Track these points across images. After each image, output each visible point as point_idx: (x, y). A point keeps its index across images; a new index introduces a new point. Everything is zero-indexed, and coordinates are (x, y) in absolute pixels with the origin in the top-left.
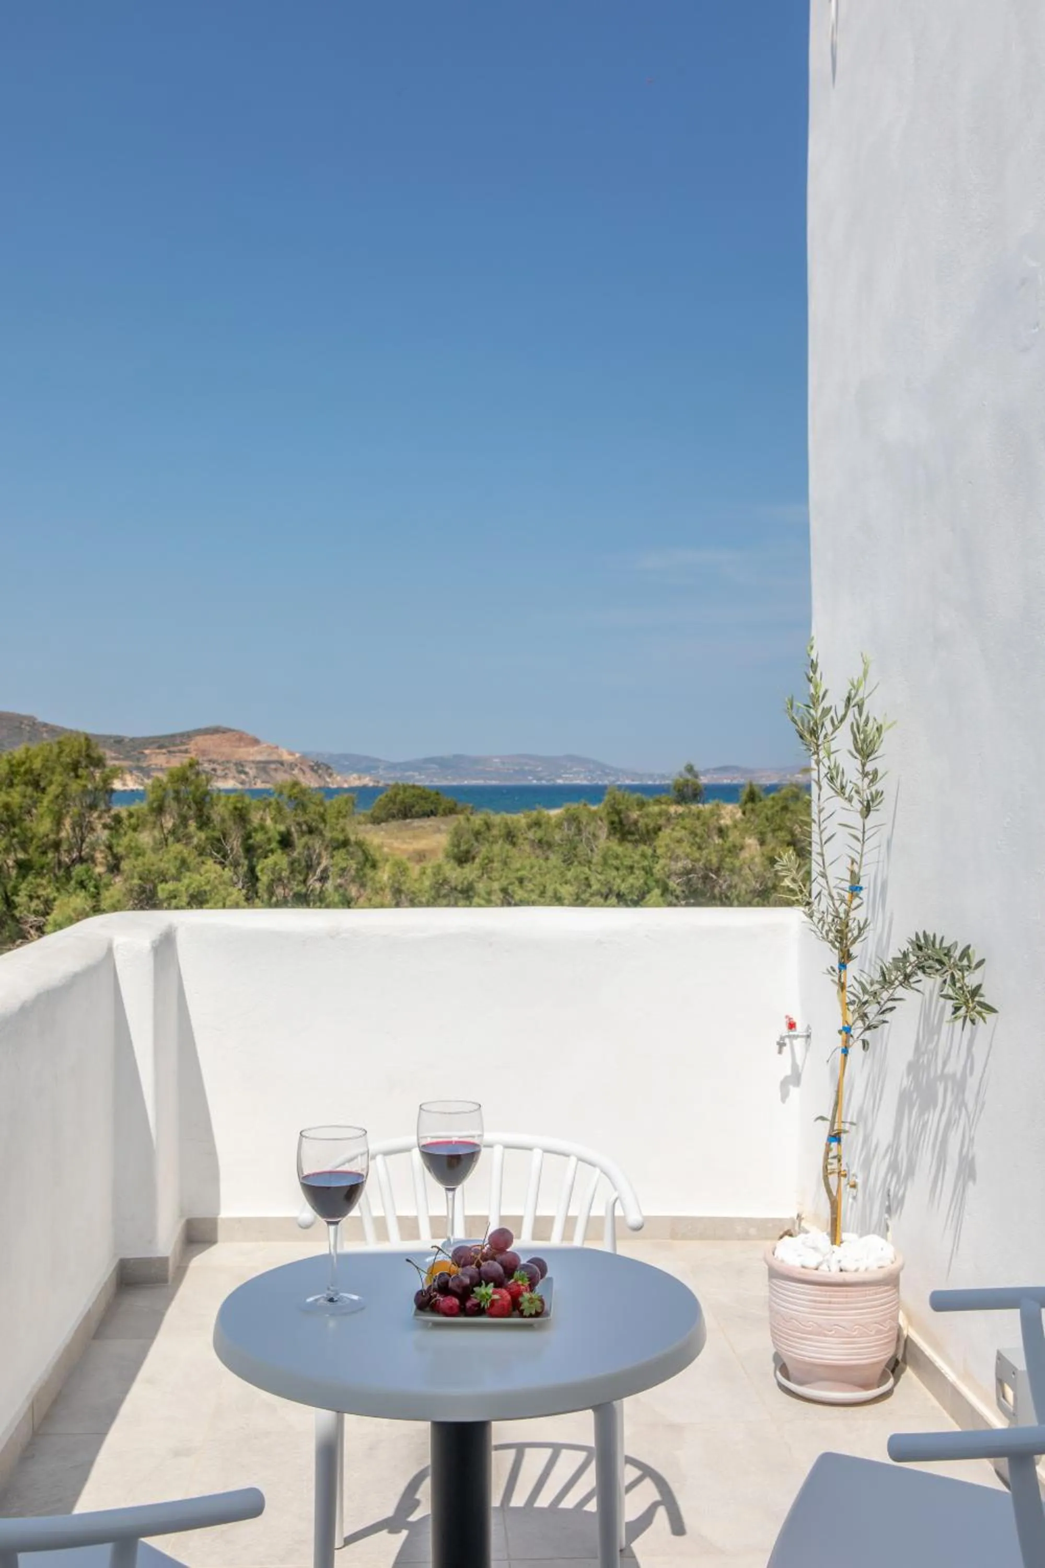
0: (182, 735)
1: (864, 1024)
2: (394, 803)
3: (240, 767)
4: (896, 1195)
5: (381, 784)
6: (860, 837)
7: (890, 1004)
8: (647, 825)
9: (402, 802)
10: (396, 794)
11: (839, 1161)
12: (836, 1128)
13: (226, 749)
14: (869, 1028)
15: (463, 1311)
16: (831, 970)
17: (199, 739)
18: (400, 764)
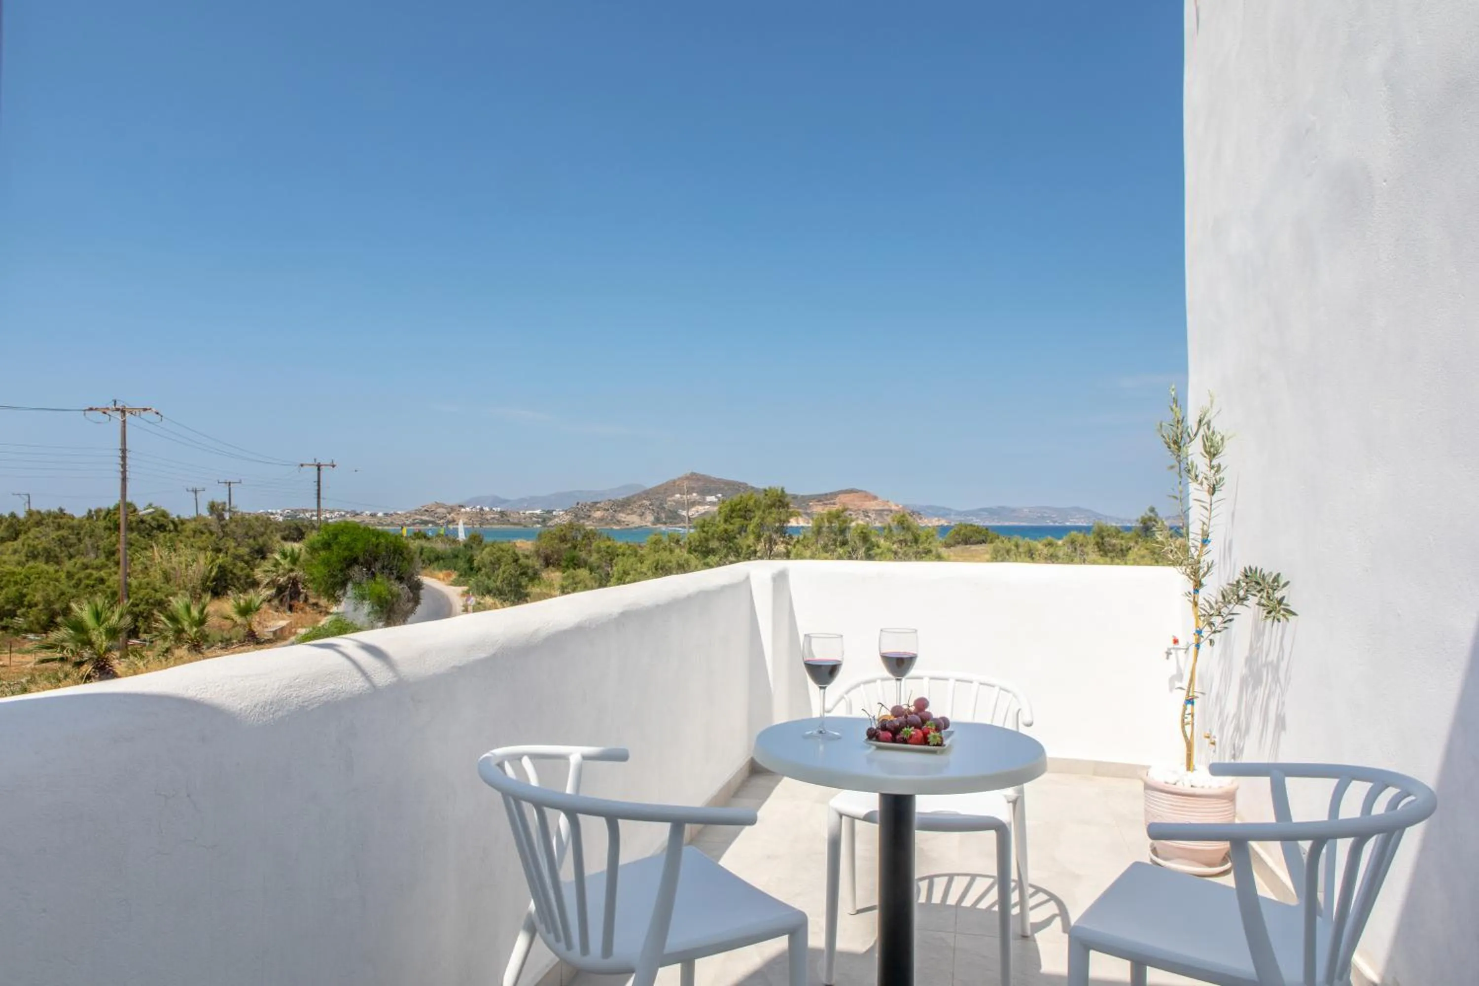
0: (831, 494)
1: (1211, 629)
2: (959, 535)
3: (866, 514)
4: (1239, 745)
5: (952, 524)
6: (1209, 508)
7: (1230, 617)
8: (1122, 545)
9: (964, 534)
10: (961, 530)
11: (1193, 716)
12: (1191, 694)
13: (858, 503)
14: (1215, 632)
15: (894, 740)
16: (1188, 594)
17: (841, 496)
18: (964, 512)
